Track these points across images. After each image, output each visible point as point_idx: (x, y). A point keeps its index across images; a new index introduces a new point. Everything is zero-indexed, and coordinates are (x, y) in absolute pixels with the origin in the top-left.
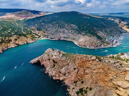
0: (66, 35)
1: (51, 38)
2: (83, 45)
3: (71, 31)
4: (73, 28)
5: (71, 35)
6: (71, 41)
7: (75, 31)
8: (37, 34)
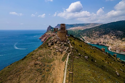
0: (107, 40)
1: (91, 42)
2: (114, 49)
3: (114, 38)
4: (118, 34)
5: (112, 41)
6: (108, 46)
7: (118, 37)
8: (84, 39)
